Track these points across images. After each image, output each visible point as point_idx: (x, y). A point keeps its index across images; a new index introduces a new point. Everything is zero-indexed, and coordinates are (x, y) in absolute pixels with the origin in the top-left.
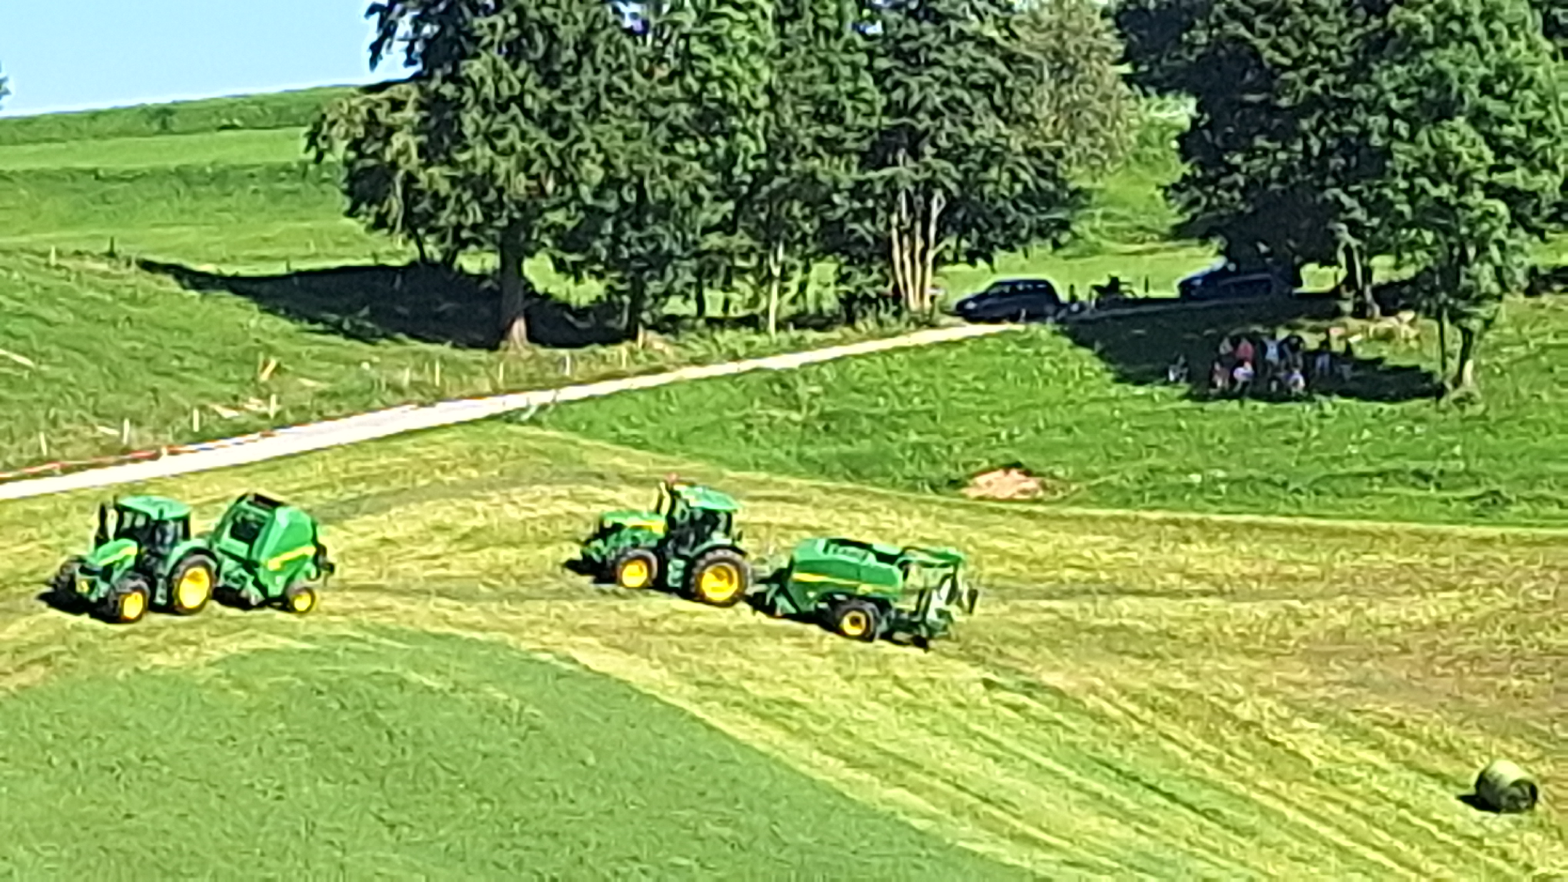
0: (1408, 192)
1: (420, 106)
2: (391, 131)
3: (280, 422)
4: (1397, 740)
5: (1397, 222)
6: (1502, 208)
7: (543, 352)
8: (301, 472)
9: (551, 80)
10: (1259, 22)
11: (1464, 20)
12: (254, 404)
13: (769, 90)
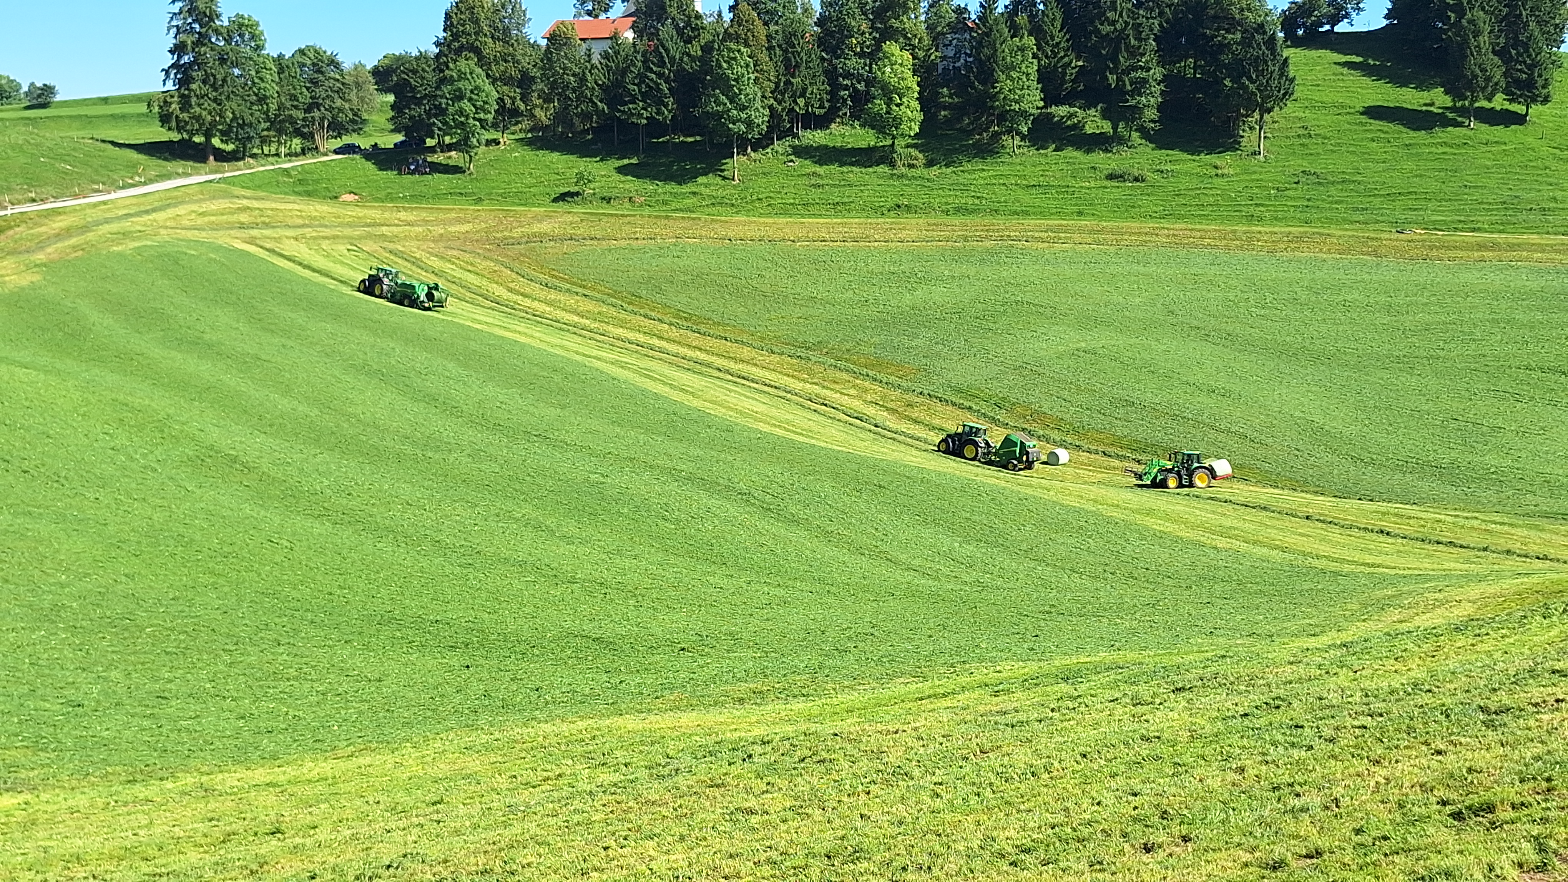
0: (453, 119)
1: (179, 97)
2: (171, 103)
3: (145, 184)
4: (457, 262)
5: (451, 127)
6: (478, 124)
7: (219, 164)
8: (152, 197)
9: (216, 90)
10: (410, 74)
11: (465, 74)
12: (137, 179)
13: (277, 92)
